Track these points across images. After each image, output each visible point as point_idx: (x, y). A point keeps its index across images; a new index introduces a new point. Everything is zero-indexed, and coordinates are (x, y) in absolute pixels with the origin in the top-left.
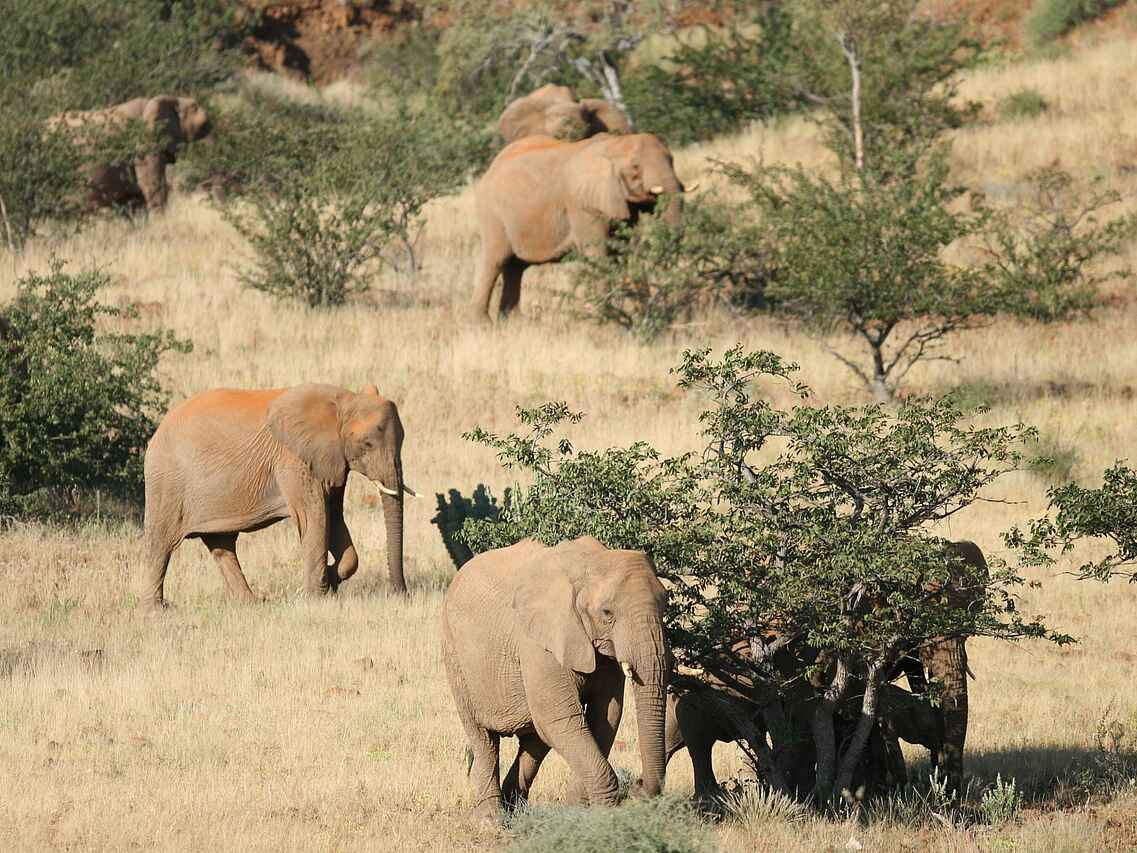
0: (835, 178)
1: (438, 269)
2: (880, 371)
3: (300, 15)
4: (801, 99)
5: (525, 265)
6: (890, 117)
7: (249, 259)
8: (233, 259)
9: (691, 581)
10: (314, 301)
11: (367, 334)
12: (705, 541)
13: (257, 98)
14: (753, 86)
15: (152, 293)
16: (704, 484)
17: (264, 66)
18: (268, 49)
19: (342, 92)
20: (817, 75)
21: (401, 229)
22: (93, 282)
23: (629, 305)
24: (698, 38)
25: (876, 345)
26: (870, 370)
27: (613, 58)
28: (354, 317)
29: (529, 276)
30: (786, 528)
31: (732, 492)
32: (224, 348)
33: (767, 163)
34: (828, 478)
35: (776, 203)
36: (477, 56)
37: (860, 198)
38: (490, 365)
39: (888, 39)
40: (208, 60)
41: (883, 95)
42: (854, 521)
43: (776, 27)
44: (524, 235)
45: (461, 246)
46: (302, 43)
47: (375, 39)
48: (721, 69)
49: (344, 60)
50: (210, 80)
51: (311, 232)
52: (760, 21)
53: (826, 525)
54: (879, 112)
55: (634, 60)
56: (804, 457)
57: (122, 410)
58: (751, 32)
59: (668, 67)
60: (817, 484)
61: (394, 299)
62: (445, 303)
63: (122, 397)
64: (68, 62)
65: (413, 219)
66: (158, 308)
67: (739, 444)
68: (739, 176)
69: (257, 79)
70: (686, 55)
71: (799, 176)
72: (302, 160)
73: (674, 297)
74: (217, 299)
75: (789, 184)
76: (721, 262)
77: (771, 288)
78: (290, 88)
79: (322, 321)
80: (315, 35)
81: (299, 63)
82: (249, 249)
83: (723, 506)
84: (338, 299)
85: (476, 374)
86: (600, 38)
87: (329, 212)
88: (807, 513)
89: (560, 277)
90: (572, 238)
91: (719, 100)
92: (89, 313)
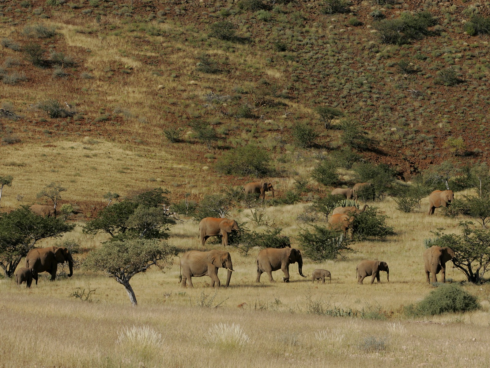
0: (478, 197)
1: (423, 208)
2: (484, 224)
3: (403, 172)
4: (473, 186)
5: (435, 208)
6: (485, 189)
7: (397, 205)
8: (395, 205)
9: (459, 252)
10: (406, 212)
11: (413, 216)
12: (462, 247)
13: (397, 183)
14: (466, 184)
15: (384, 210)
16: (462, 239)
17: (398, 179)
18: (399, 177)
19: (409, 183)
20: (475, 183)
21: (418, 202)
22: (376, 208)
23: (449, 214)
24: (459, 177)
25: (483, 220)
26: (482, 224)
27: (447, 179)
28: (411, 214)
29: (436, 209)
30: (473, 246)
31: (466, 241)
32: (394, 218)
33: (469, 195)
34: (479, 239)
35: (470, 200)
36: (428, 179)
37: (481, 200)
38: (430, 221)
39: (485, 178)
40: (391, 178)
41: (484, 186)
42: (483, 245)
43: (469, 176)
44: (435, 204)
45: (426, 205)
46: (404, 176)
47: (414, 176)
48: (462, 182)
49: (409, 179)
50: (391, 181)
51: (406, 202)
52: (467, 175)
53: (478, 245)
54: (484, 188)
55: (449, 180)
56: (476, 236)
57: (380, 226)
58: (466, 176)
59: (454, 181)
60: (478, 240)
61: (417, 212)
62: (424, 212)
63: (380, 224)
64: (372, 178)
65: (420, 201)
66: (384, 212)
67: (467, 234)
68: (465, 196)
69: (398, 181)
70: (457, 179)
71: (473, 197)
72: (405, 192)
73: (455, 213)
74: (393, 211)
75: (472, 198)
76: (462, 208)
77: (469, 212)
78: (402, 182)
79: (407, 215)
80: (405, 175)
81: (403, 179)
82: (397, 204)
83: (464, 242)
84: (409, 212)
85: (428, 222)
86: (445, 177)
87: (408, 200)
88: (476, 244)
89: (440, 209)
90: (442, 204)
91: (461, 186)
92: (376, 213)
